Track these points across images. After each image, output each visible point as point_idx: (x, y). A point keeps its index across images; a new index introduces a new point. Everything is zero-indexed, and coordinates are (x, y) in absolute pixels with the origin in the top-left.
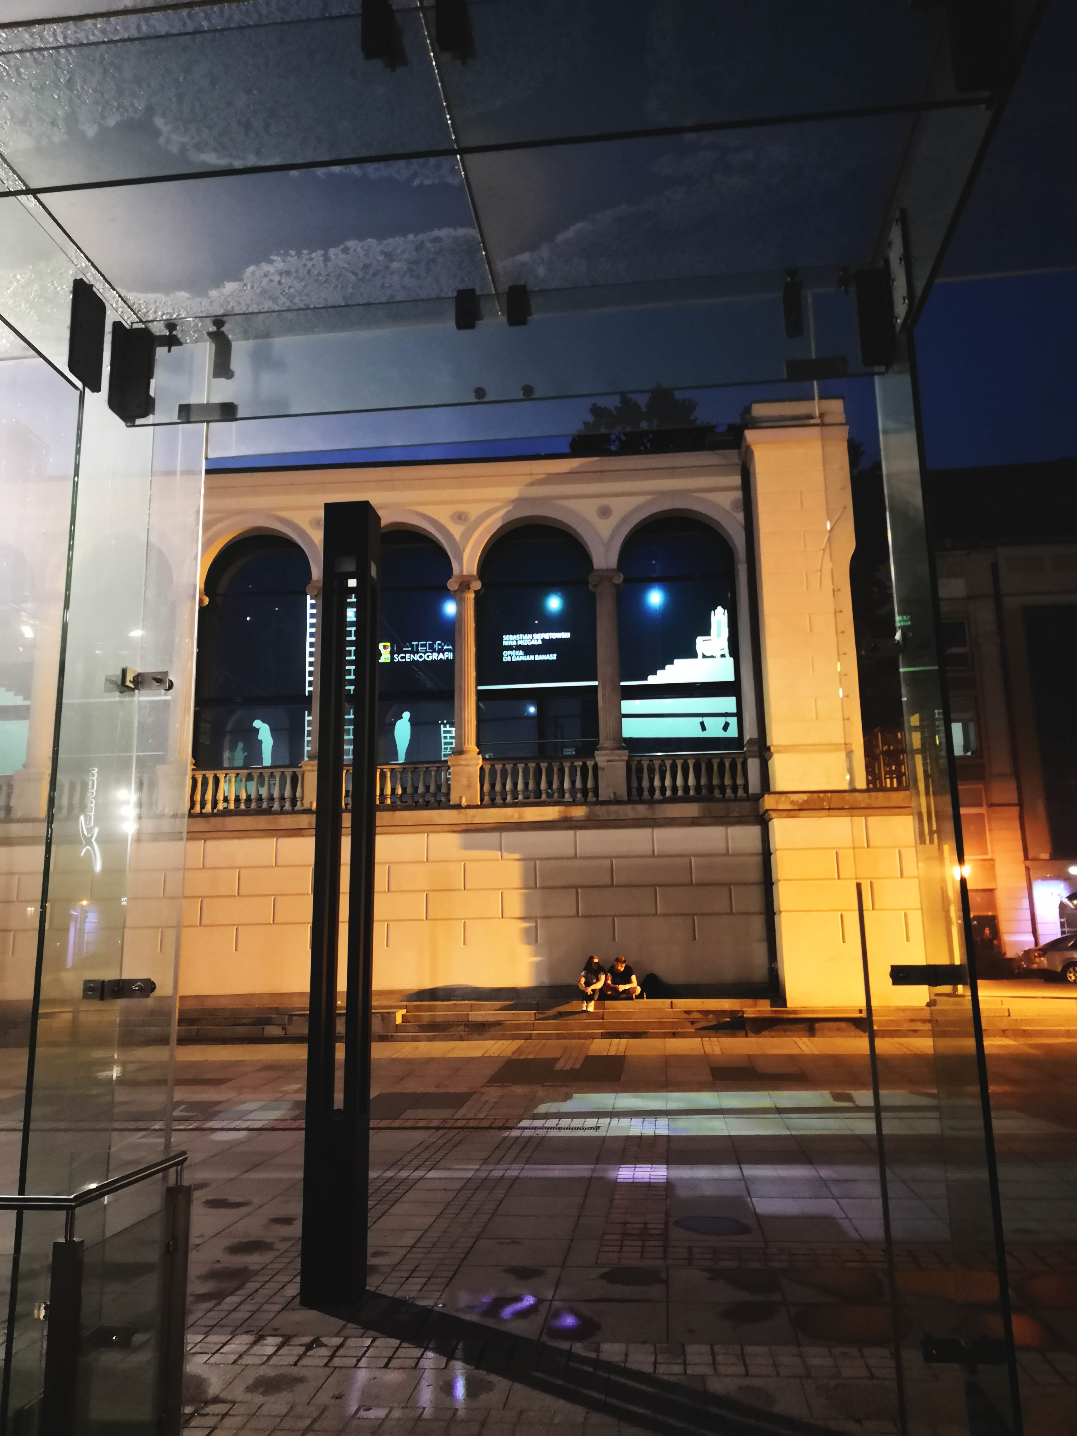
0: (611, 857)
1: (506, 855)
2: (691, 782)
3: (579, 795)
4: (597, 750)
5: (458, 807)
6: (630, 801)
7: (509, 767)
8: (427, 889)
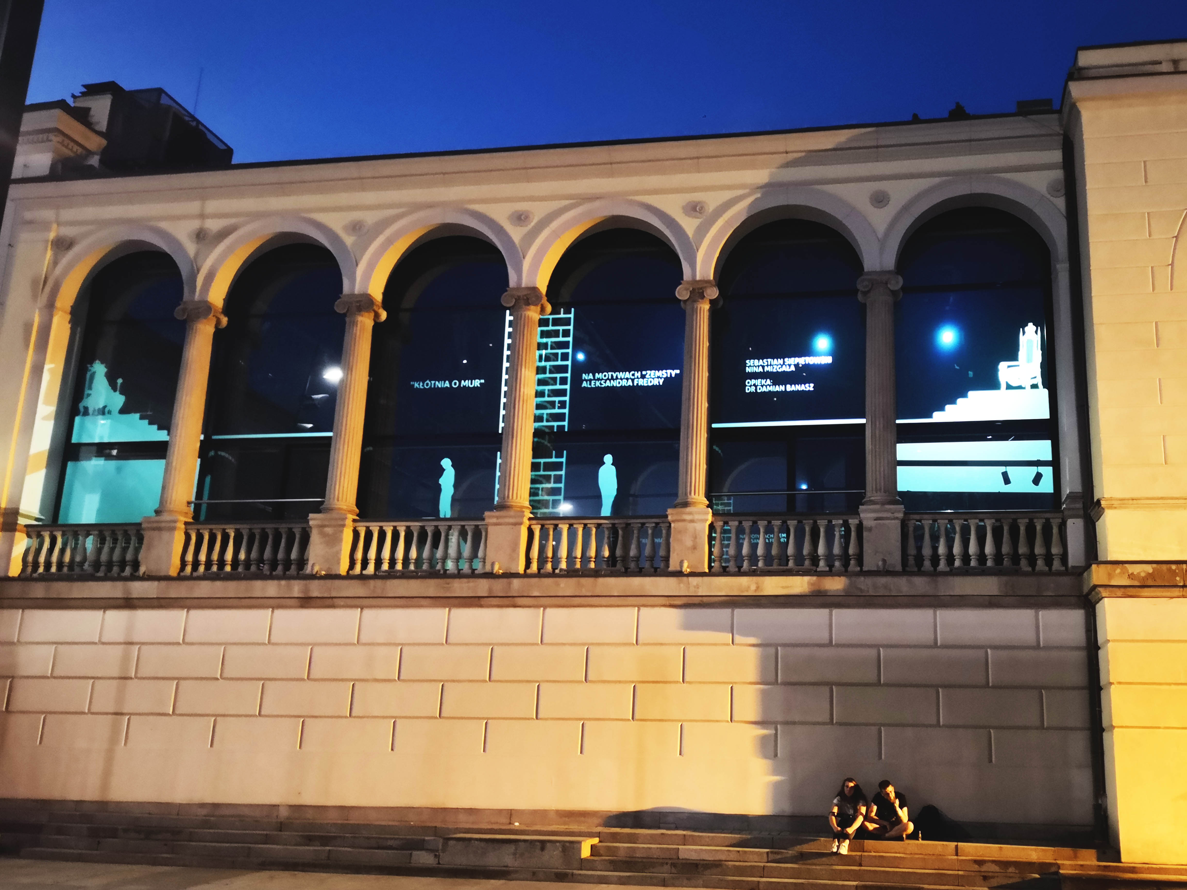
0: (877, 646)
1: (738, 639)
2: (989, 548)
3: (837, 564)
4: (863, 505)
5: (679, 574)
6: (905, 572)
7: (747, 525)
8: (635, 680)
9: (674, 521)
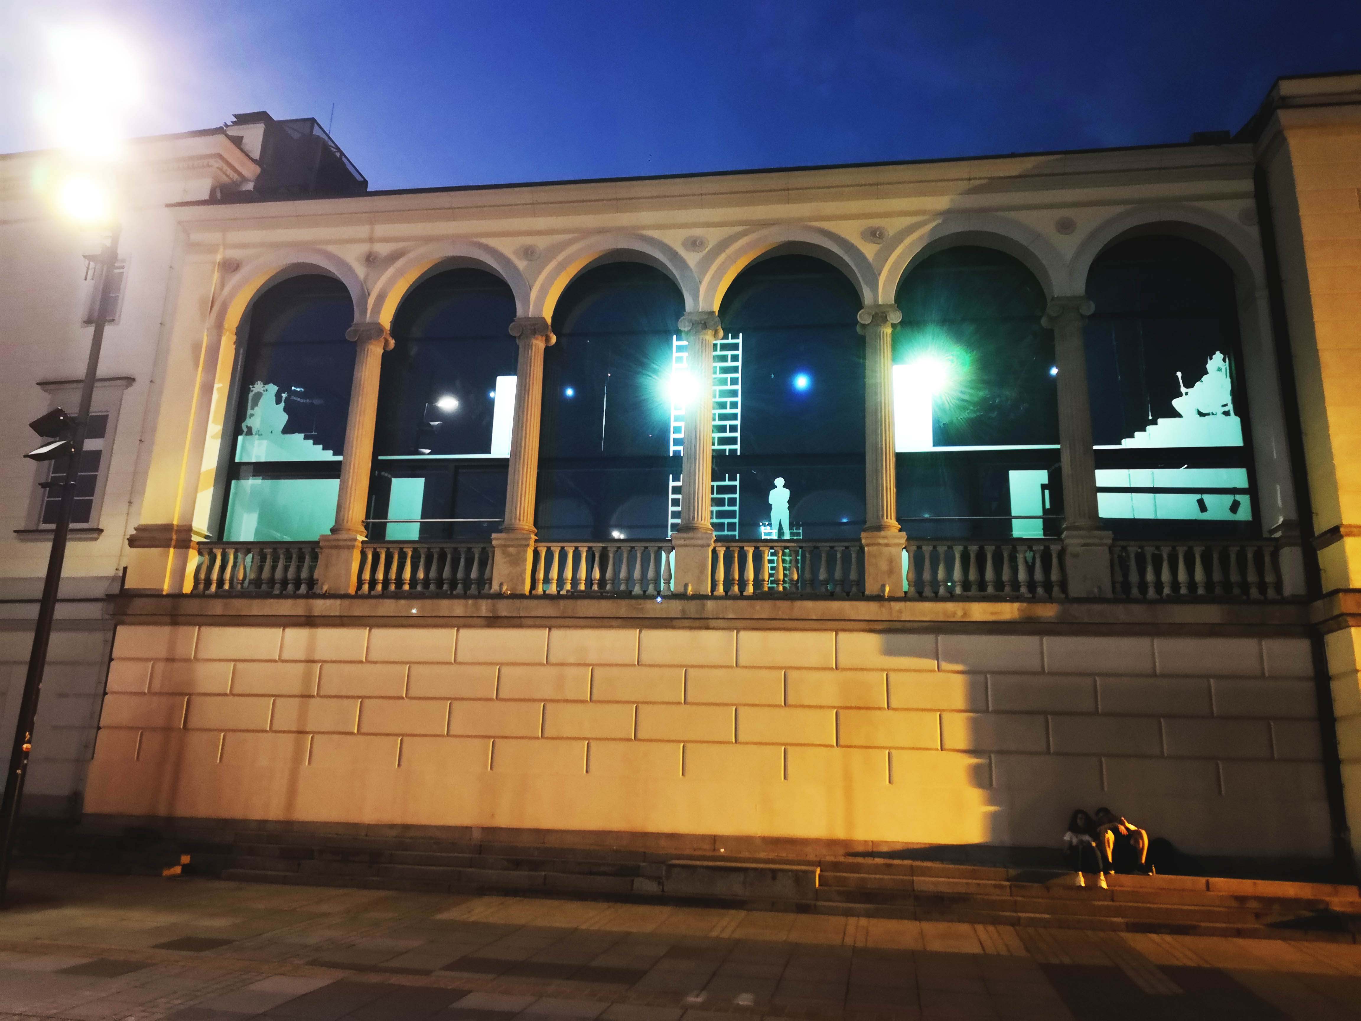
1: (944, 665)
3: (1040, 590)
4: (1066, 530)
5: (878, 598)
6: (1114, 601)
7: (942, 549)
8: (837, 705)
9: (868, 545)
